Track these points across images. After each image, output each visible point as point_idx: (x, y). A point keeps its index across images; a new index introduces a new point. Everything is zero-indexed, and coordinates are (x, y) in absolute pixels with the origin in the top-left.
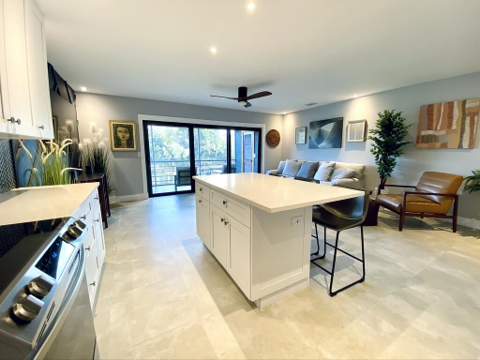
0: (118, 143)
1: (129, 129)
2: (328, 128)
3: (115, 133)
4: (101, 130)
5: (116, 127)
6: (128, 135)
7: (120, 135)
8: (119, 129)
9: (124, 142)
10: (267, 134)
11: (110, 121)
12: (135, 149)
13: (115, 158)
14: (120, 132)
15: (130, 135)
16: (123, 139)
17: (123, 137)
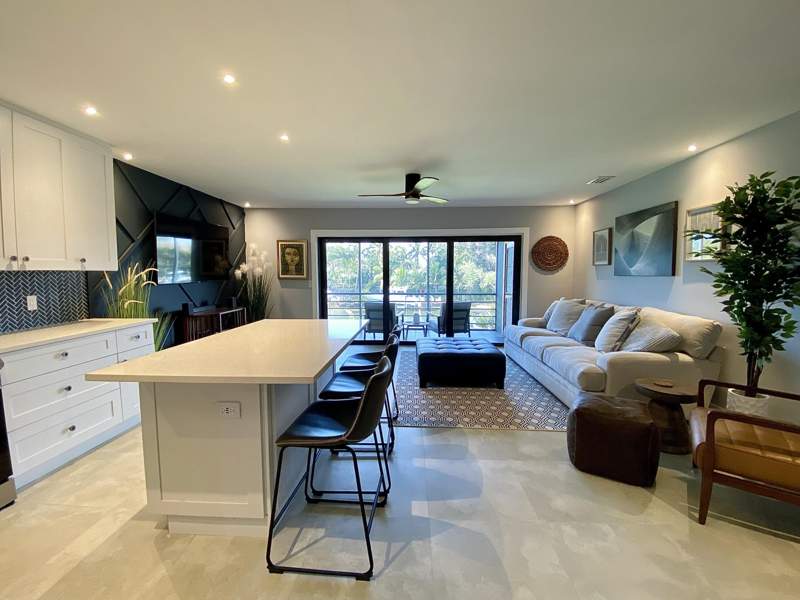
0: (286, 270)
1: (299, 248)
2: (648, 229)
3: (283, 256)
4: (265, 253)
5: (284, 248)
6: (297, 258)
7: (288, 258)
8: (288, 250)
9: (292, 268)
10: (535, 246)
11: (278, 241)
12: (305, 276)
13: (282, 288)
14: (289, 254)
15: (300, 258)
16: (292, 264)
17: (292, 261)
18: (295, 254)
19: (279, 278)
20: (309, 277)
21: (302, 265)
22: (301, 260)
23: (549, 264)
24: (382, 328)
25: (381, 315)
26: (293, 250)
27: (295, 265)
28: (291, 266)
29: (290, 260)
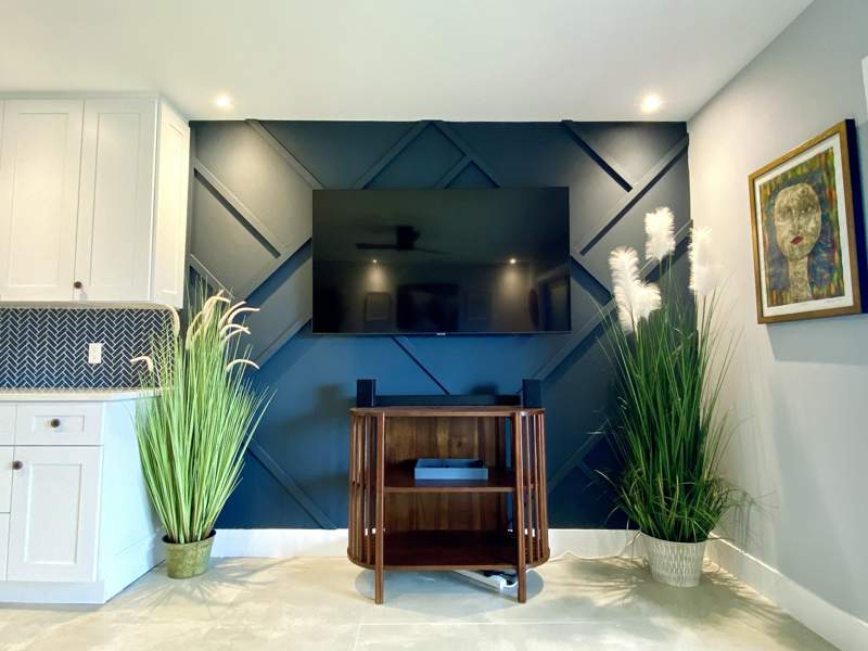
5: (771, 192)
6: (812, 224)
8: (781, 200)
9: (799, 269)
11: (753, 180)
12: (847, 299)
13: (776, 358)
14: (785, 213)
15: (825, 218)
16: (797, 252)
17: (797, 240)
18: (804, 208)
19: (761, 318)
21: (834, 246)
26: (800, 189)
27: (809, 255)
28: (796, 260)
29: (792, 238)
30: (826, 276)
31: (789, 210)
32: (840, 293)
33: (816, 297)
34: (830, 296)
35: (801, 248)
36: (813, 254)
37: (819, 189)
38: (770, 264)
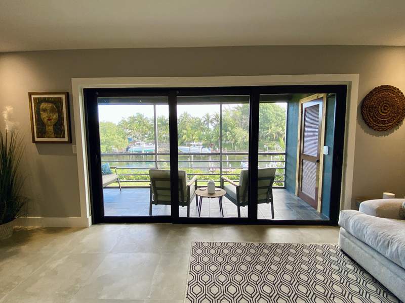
0: (42, 132)
1: (57, 103)
5: (39, 102)
6: (55, 116)
8: (43, 106)
9: (50, 128)
10: (365, 99)
11: (30, 94)
12: (66, 139)
13: (40, 154)
14: (45, 110)
15: (59, 116)
16: (49, 123)
17: (49, 120)
18: (52, 111)
19: (34, 141)
20: (71, 140)
21: (62, 125)
22: (60, 119)
23: (384, 123)
24: (169, 199)
25: (168, 184)
26: (50, 105)
27: (54, 125)
28: (49, 126)
29: (47, 118)
30: (60, 132)
31: (46, 110)
32: (64, 137)
33: (57, 138)
34: (60, 138)
35: (51, 122)
36: (55, 125)
37: (58, 107)
38: (37, 124)
